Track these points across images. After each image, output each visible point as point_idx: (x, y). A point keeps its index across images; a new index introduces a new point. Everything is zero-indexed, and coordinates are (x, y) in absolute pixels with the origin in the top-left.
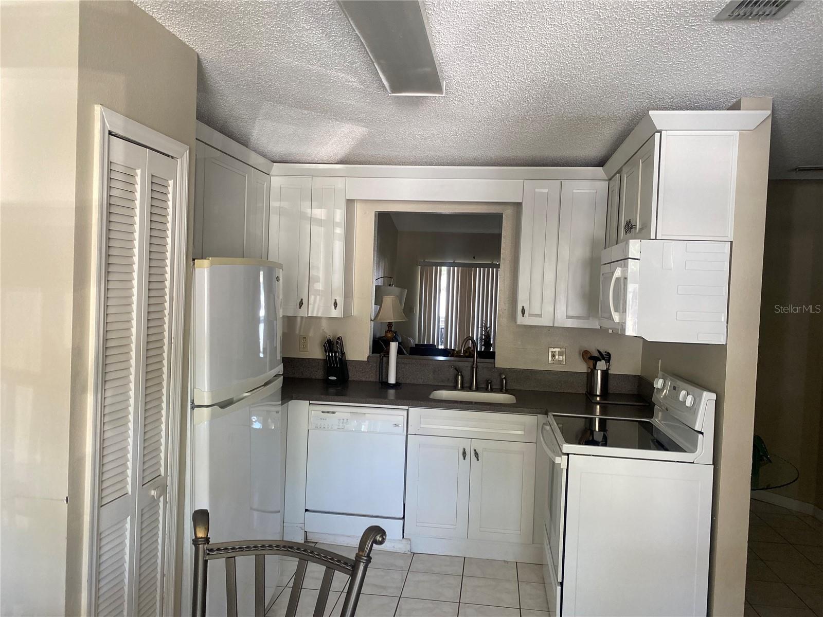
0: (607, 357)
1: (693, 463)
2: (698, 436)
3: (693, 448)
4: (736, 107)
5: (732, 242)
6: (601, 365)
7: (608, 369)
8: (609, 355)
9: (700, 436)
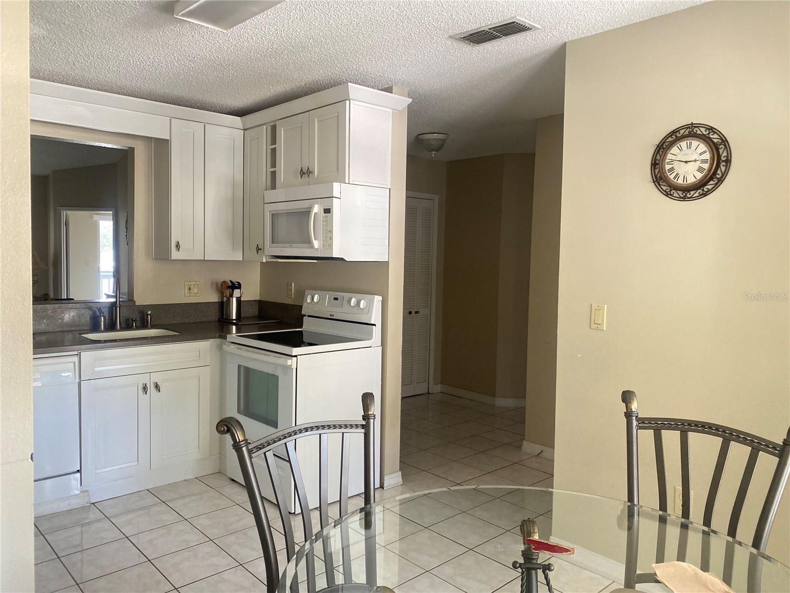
0: (239, 286)
1: (371, 347)
2: (373, 328)
3: (369, 337)
4: (389, 90)
5: (390, 189)
6: (237, 293)
7: (241, 297)
8: (239, 284)
9: (374, 326)
